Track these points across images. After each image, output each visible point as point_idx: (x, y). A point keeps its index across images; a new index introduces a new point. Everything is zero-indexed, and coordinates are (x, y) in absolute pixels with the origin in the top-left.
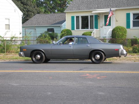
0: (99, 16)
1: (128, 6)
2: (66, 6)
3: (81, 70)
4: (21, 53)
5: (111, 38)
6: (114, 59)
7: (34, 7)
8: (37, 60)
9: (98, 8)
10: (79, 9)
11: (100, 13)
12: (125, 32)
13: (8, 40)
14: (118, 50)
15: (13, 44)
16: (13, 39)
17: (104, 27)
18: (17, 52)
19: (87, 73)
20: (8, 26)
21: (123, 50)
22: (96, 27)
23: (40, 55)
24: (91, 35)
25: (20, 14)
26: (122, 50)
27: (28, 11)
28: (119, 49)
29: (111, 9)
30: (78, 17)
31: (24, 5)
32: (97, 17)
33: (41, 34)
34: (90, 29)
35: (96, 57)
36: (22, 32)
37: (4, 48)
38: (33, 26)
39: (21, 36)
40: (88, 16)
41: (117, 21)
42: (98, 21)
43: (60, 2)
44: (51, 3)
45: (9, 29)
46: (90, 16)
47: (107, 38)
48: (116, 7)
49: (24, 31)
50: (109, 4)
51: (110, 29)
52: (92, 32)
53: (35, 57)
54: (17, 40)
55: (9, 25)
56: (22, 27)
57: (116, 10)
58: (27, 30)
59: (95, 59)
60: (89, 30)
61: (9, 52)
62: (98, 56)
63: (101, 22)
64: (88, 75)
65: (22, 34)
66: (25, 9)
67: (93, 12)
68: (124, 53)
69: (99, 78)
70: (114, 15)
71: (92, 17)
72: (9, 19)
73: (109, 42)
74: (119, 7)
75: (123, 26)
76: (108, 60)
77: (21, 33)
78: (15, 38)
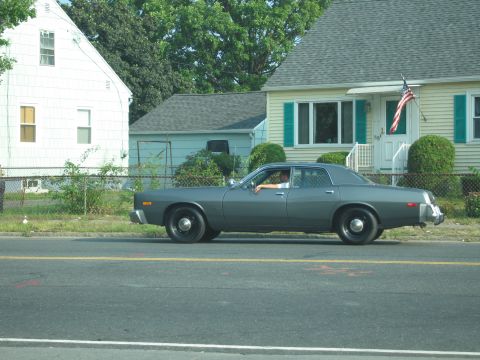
0: (369, 104)
1: (459, 73)
2: (267, 67)
3: (307, 257)
4: (137, 212)
5: (406, 171)
6: (407, 234)
7: (166, 72)
8: (183, 232)
9: (367, 78)
10: (309, 83)
11: (372, 95)
12: (451, 153)
13: (93, 175)
14: (416, 206)
15: (108, 186)
16: (108, 173)
17: (386, 138)
18: (119, 213)
19: (323, 263)
20: (85, 133)
21: (432, 206)
22: (362, 139)
23: (190, 219)
24: (344, 163)
25: (124, 95)
26: (428, 207)
27: (145, 85)
28: (419, 204)
29: (408, 82)
30: (303, 107)
31: (131, 65)
32: (364, 105)
33: (188, 157)
34: (343, 142)
35: (354, 225)
36: (127, 153)
37: (80, 200)
38: (164, 132)
39: (125, 163)
40: (336, 104)
41: (425, 119)
42: (368, 119)
43: (247, 57)
44: (219, 56)
45: (89, 142)
46: (343, 104)
47: (393, 172)
48: (423, 76)
49: (135, 147)
50: (400, 68)
51: (403, 145)
52: (347, 154)
53: (176, 225)
54: (119, 174)
55: (89, 129)
56: (130, 135)
57: (424, 85)
58: (143, 145)
59: (350, 231)
60: (339, 145)
61: (96, 211)
62: (360, 223)
63: (377, 122)
64: (324, 267)
65: (127, 157)
66: (133, 79)
67: (350, 91)
68: (434, 215)
69: (352, 274)
70: (418, 101)
71: (347, 105)
72: (89, 111)
73: (399, 184)
74: (431, 77)
75: (441, 136)
76: (388, 237)
77: (125, 156)
78: (114, 169)
